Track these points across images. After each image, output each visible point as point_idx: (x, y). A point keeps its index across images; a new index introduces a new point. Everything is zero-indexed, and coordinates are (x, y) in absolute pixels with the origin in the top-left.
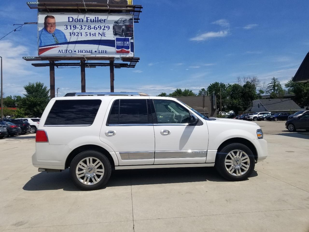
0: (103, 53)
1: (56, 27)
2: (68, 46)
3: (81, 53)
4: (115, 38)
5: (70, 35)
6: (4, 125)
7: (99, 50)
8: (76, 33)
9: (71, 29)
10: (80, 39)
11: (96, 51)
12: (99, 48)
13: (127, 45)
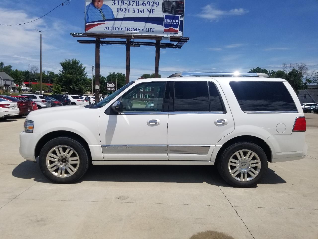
0: (150, 31)
1: (104, 2)
2: (114, 23)
3: (128, 30)
4: (164, 15)
5: (118, 11)
6: (49, 101)
7: (146, 28)
8: (124, 9)
9: (118, 5)
10: (128, 15)
11: (143, 30)
12: (146, 26)
13: (176, 23)
